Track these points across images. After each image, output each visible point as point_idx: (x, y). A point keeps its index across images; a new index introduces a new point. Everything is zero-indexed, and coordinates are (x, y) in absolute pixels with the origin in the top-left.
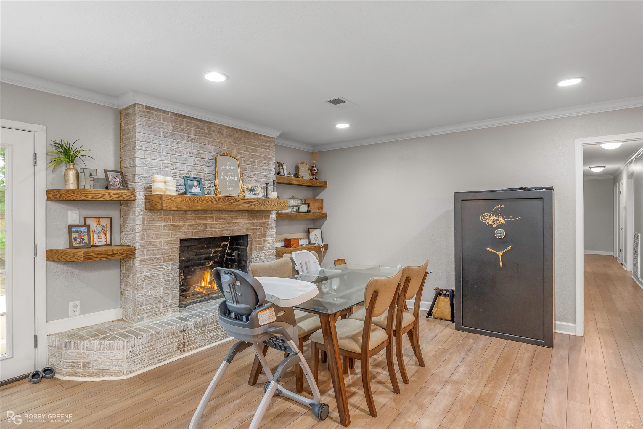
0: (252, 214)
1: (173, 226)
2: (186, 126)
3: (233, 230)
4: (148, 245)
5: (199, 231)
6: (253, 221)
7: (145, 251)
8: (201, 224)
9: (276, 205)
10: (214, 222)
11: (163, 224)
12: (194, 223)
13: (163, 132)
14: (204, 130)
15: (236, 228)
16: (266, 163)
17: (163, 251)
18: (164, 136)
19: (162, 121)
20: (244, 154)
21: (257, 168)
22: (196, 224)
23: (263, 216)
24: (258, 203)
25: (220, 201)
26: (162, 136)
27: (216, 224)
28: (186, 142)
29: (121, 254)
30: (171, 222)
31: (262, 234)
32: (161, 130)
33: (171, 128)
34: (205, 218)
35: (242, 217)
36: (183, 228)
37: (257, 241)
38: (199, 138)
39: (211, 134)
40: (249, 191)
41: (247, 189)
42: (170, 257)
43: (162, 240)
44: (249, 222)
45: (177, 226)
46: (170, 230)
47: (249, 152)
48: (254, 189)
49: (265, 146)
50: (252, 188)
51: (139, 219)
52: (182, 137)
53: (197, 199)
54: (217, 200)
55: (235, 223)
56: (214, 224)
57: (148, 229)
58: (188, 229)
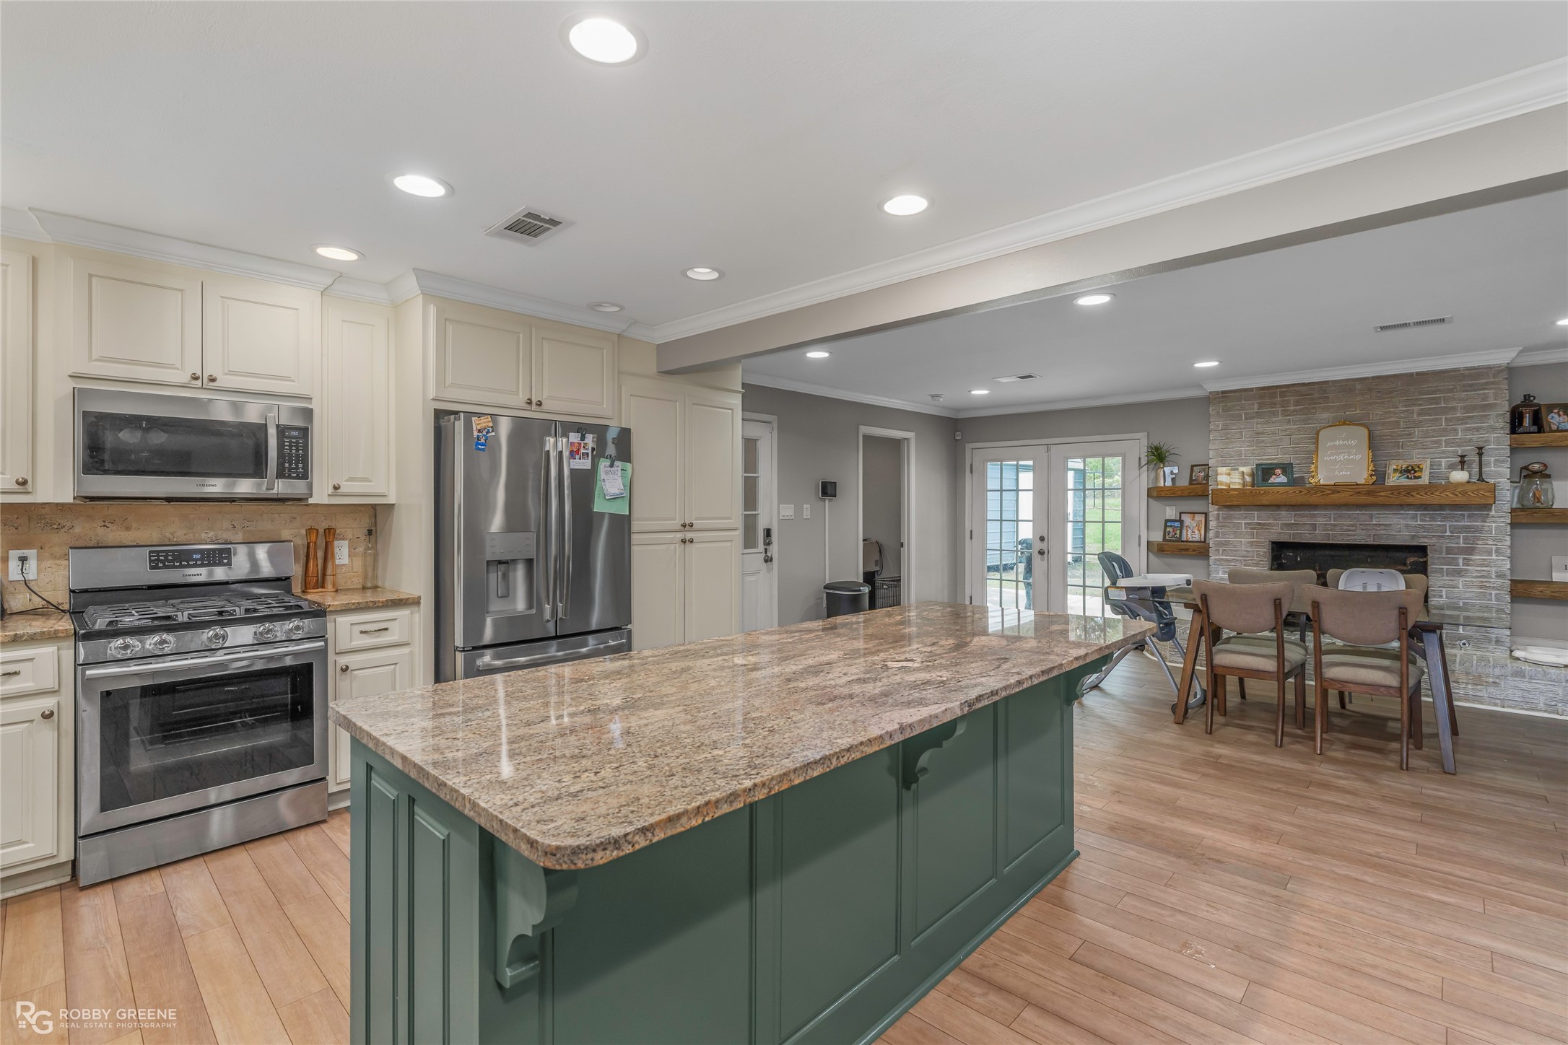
0: (1428, 510)
1: (1259, 524)
2: (1280, 397)
3: (1374, 535)
4: (1224, 544)
5: (1301, 533)
6: (1432, 523)
7: (1221, 551)
8: (1305, 524)
10: (1332, 522)
11: (1243, 522)
12: (1293, 522)
13: (1245, 414)
14: (1312, 395)
15: (1384, 532)
16: (1473, 416)
17: (1244, 553)
18: (1246, 418)
19: (1243, 402)
20: (1406, 411)
21: (1445, 430)
22: (1296, 524)
23: (1463, 515)
26: (1243, 418)
27: (1335, 525)
28: (1280, 418)
29: (1194, 551)
30: (1256, 519)
31: (1458, 547)
32: (1243, 413)
33: (1256, 406)
34: (1314, 516)
35: (1399, 516)
36: (1274, 528)
37: (1444, 558)
38: (1304, 408)
39: (1327, 397)
42: (1254, 562)
43: (1243, 540)
44: (1419, 525)
45: (1265, 524)
46: (1254, 529)
47: (1420, 405)
49: (1471, 385)
51: (1213, 515)
52: (1275, 414)
55: (1381, 525)
56: (1330, 525)
57: (1224, 526)
58: (1282, 529)
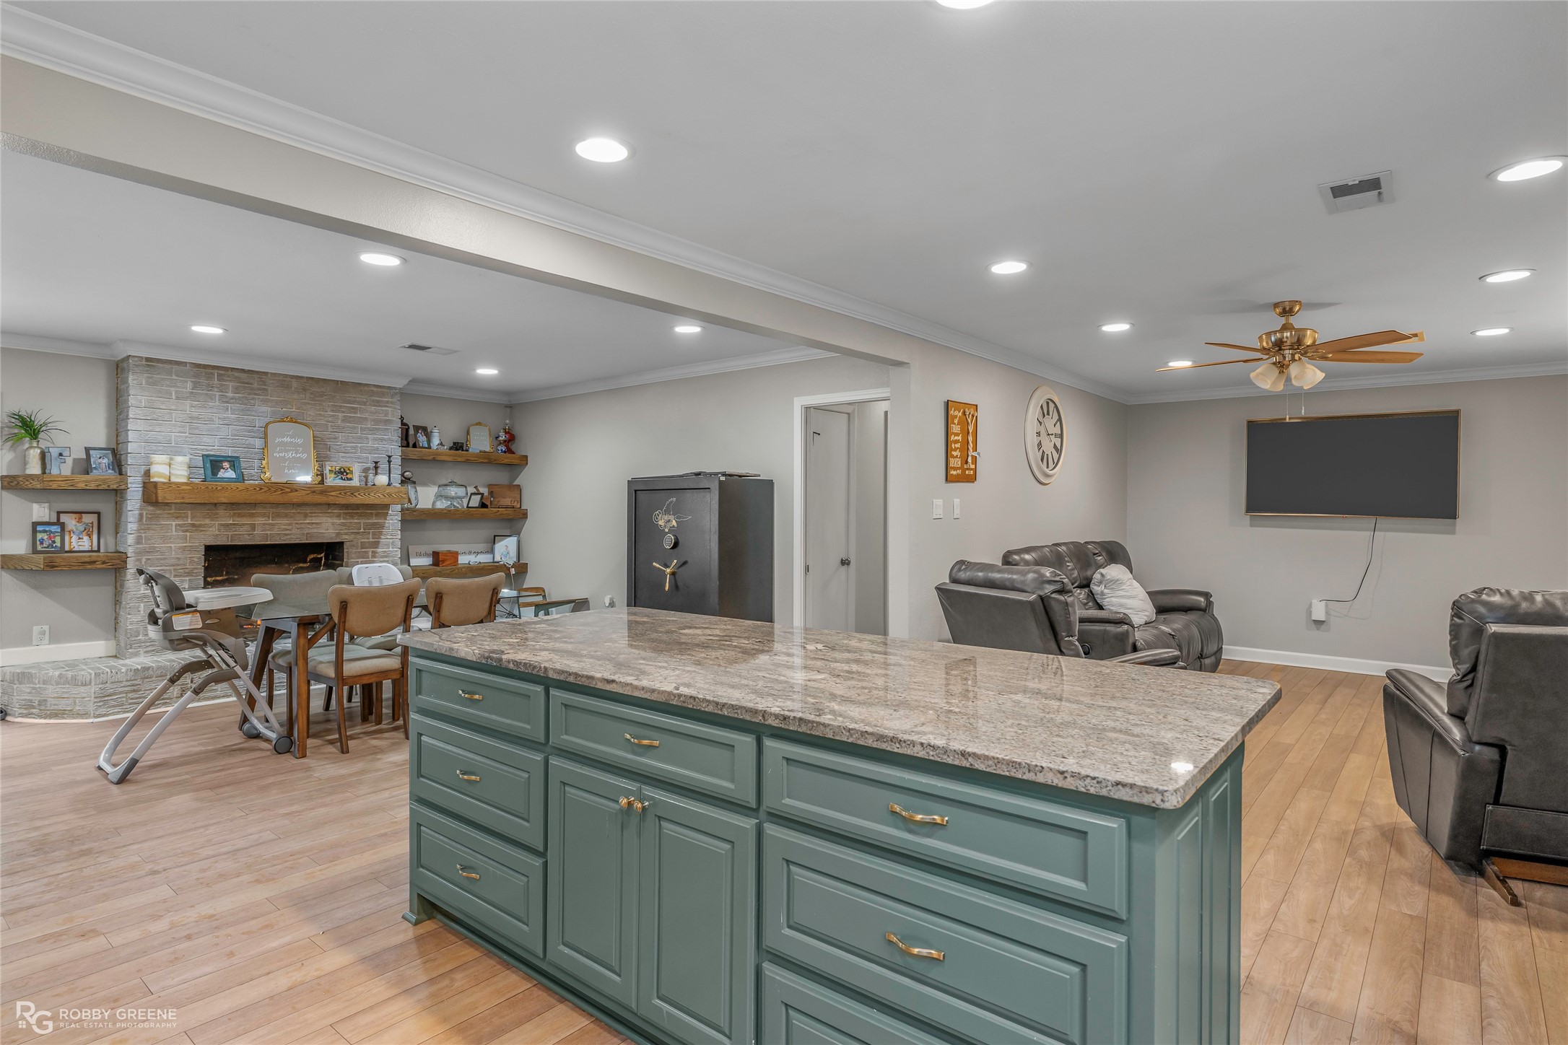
0: (348, 509)
1: (193, 525)
2: (218, 380)
3: (307, 534)
4: (148, 552)
5: (240, 535)
6: (351, 521)
7: (144, 560)
8: (243, 524)
9: (382, 496)
10: (271, 522)
11: (174, 523)
12: (231, 522)
13: (176, 392)
14: (252, 384)
15: (315, 531)
16: (379, 429)
17: (173, 561)
18: (177, 398)
19: (174, 377)
20: (333, 416)
21: (360, 438)
22: (234, 524)
23: (372, 513)
24: (340, 493)
25: (263, 490)
26: (174, 397)
27: (272, 525)
28: (217, 403)
29: (104, 563)
30: (189, 520)
31: (369, 542)
32: (173, 389)
33: (189, 385)
34: (252, 515)
35: (327, 515)
36: (211, 529)
37: (359, 552)
38: (243, 397)
39: (266, 390)
40: (335, 473)
41: (330, 471)
42: (187, 571)
43: (172, 545)
44: (342, 523)
45: (200, 526)
46: (187, 531)
47: (343, 412)
48: (345, 471)
49: (378, 401)
50: (342, 470)
51: (133, 515)
52: (212, 398)
53: (219, 488)
54: (258, 489)
55: (313, 523)
56: (269, 524)
57: (148, 529)
58: (219, 530)
